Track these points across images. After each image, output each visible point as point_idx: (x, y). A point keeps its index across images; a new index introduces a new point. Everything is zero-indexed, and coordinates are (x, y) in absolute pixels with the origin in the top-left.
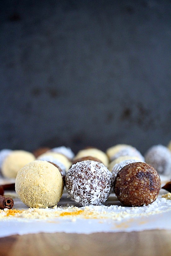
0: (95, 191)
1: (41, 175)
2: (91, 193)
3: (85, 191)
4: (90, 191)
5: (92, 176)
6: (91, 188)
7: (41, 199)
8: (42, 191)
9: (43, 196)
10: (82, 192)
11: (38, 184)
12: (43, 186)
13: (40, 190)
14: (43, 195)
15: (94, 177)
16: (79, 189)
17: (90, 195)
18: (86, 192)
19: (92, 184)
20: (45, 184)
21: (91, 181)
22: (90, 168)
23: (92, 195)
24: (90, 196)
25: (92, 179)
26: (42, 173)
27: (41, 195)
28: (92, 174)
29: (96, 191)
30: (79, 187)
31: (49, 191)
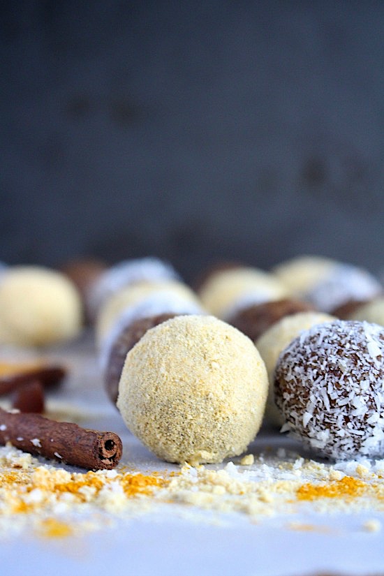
0: (381, 417)
1: (214, 364)
2: (369, 421)
3: (351, 417)
4: (366, 417)
5: (375, 371)
6: (370, 408)
7: (211, 436)
8: (218, 414)
9: (218, 428)
10: (341, 417)
11: (206, 392)
12: (223, 397)
13: (212, 409)
14: (219, 425)
15: (378, 372)
16: (332, 407)
17: (364, 427)
18: (354, 417)
19: (372, 393)
20: (227, 392)
21: (371, 384)
22: (364, 344)
23: (369, 429)
24: (362, 429)
25: (372, 378)
26: (216, 357)
27: (215, 427)
28: (372, 365)
29: (382, 415)
30: (332, 402)
31: (239, 412)
